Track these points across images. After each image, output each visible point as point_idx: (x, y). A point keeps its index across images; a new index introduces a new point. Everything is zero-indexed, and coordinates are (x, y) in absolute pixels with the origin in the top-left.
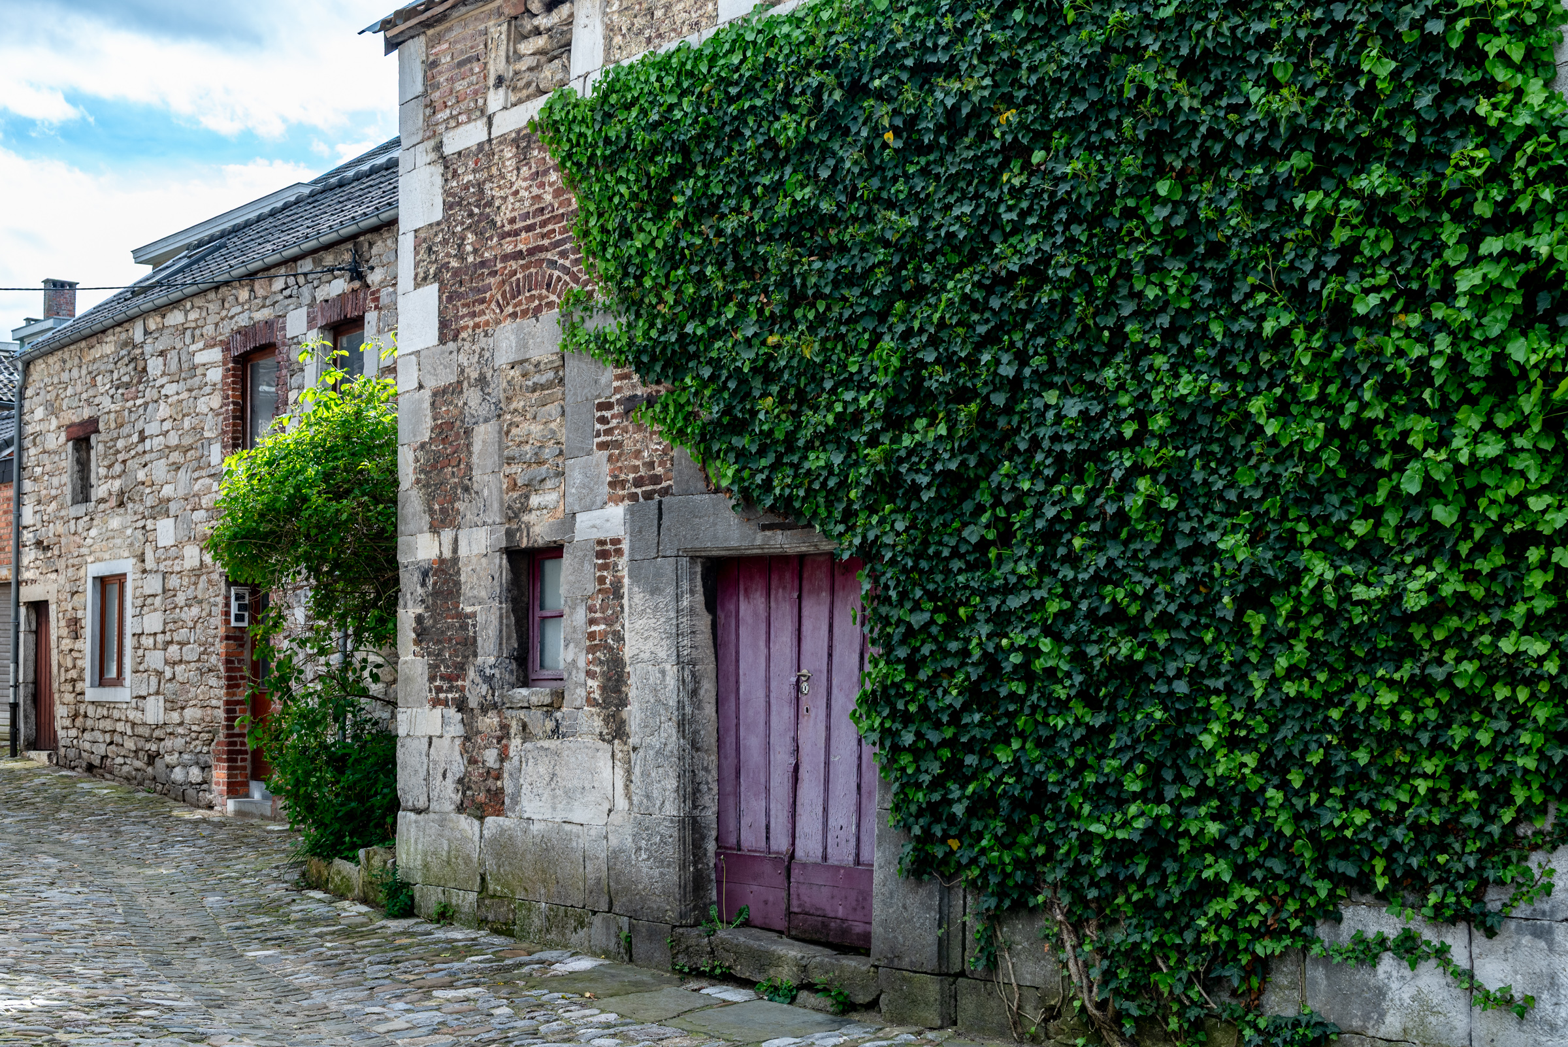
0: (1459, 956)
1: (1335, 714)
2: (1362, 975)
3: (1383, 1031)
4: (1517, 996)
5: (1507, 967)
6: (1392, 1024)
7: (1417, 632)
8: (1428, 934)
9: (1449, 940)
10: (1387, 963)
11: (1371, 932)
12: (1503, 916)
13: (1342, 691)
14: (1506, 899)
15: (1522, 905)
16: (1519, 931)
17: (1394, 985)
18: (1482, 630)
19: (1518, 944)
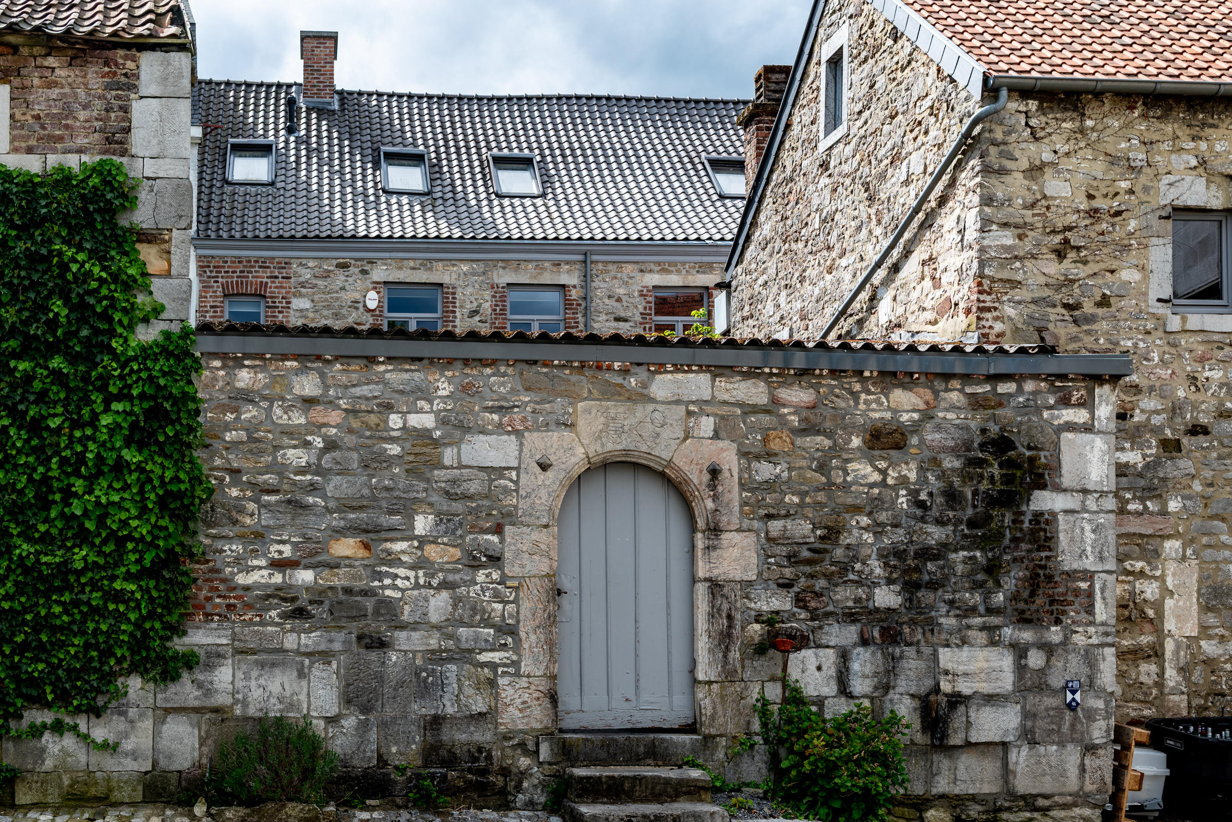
0: (83, 728)
1: (29, 617)
2: (33, 743)
3: (44, 769)
4: (111, 742)
5: (106, 731)
6: (49, 764)
7: (72, 578)
8: (68, 720)
9: (78, 721)
10: (47, 736)
11: (39, 721)
12: (105, 707)
13: (32, 606)
14: (106, 700)
15: (113, 702)
16: (112, 714)
17: (50, 746)
18: (102, 578)
19: (111, 720)
